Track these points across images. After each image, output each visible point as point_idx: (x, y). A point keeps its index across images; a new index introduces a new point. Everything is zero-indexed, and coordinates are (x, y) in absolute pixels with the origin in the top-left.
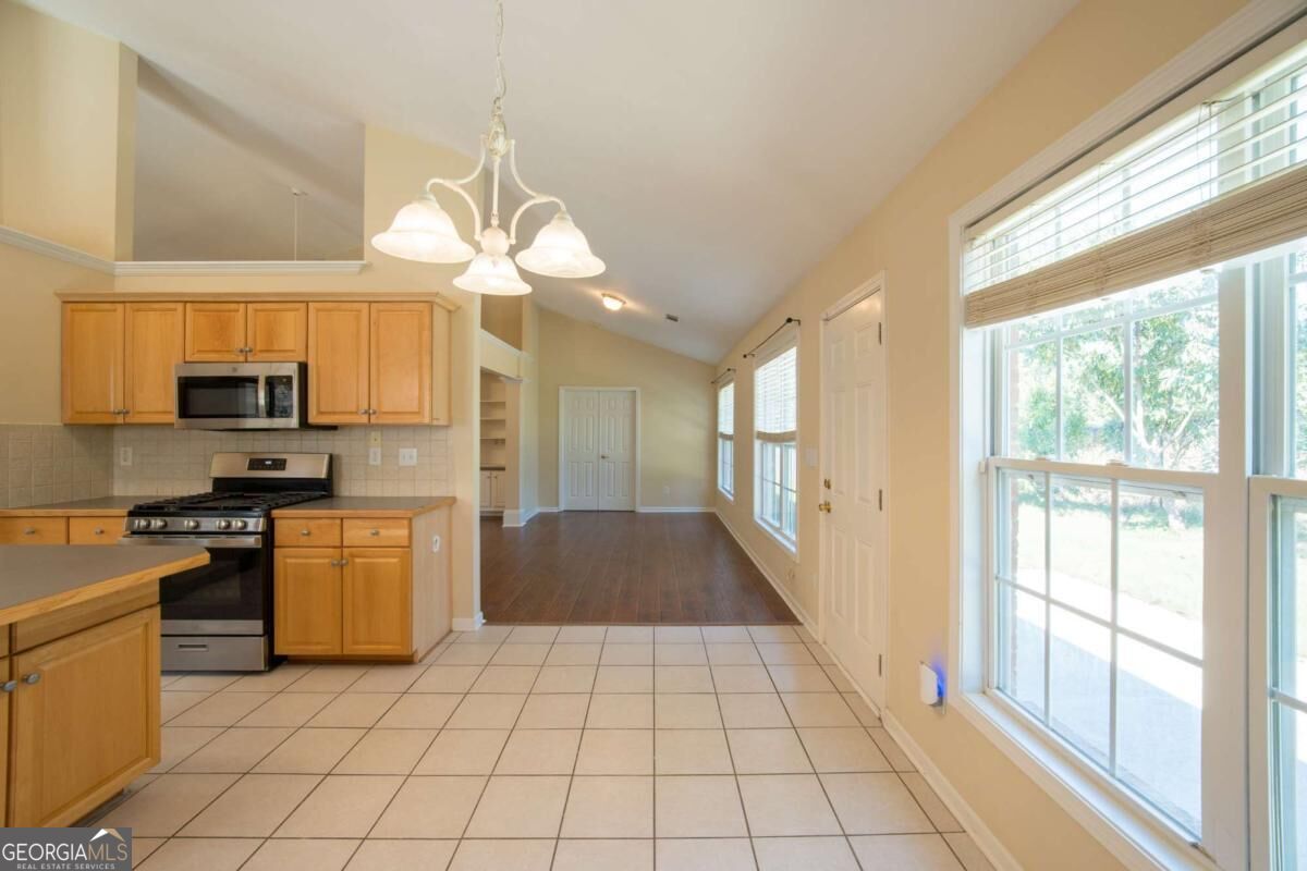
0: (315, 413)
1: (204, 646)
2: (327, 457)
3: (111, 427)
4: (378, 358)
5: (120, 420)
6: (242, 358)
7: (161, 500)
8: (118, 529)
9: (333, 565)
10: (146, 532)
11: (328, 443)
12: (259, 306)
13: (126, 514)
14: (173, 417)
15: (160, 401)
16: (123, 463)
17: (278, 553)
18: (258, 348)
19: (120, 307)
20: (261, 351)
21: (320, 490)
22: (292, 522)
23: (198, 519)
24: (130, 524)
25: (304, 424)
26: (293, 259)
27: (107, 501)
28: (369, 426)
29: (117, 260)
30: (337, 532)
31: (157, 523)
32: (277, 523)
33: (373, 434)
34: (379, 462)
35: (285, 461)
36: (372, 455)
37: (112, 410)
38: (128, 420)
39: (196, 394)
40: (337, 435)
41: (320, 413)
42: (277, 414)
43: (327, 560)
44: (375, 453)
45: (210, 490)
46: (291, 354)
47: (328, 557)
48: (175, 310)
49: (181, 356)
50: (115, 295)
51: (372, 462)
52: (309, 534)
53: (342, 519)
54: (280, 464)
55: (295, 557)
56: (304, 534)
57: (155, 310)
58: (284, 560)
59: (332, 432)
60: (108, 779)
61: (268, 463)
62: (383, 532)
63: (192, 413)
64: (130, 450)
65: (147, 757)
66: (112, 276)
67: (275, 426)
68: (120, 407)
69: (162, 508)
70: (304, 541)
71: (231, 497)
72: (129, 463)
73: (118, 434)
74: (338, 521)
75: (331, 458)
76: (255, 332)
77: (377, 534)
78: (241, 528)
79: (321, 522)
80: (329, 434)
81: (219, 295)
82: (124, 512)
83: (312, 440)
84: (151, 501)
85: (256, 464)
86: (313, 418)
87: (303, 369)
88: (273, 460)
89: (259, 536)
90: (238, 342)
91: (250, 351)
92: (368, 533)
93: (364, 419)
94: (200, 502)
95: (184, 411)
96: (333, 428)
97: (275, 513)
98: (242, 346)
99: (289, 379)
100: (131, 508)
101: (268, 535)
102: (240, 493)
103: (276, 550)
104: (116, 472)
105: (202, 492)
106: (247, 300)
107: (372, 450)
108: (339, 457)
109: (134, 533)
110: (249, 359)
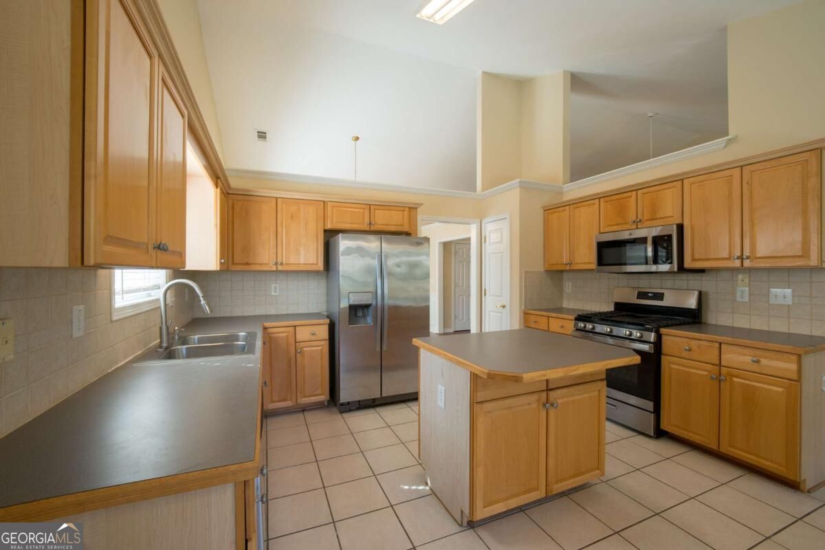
0: (690, 260)
1: (615, 406)
2: (696, 293)
3: (562, 271)
4: (752, 211)
5: (568, 268)
6: (634, 227)
7: (589, 313)
8: (570, 326)
9: (712, 378)
10: (584, 330)
11: (696, 282)
12: (646, 190)
13: (573, 319)
14: (594, 266)
15: (587, 256)
16: (567, 290)
17: (664, 359)
18: (645, 218)
19: (567, 207)
20: (647, 220)
21: (692, 318)
22: (675, 339)
23: (612, 327)
24: (576, 325)
25: (681, 269)
26: (649, 159)
27: (560, 310)
28: (742, 269)
29: (564, 184)
30: (717, 352)
31: (589, 326)
32: (664, 338)
33: (740, 277)
34: (746, 299)
35: (663, 294)
36: (739, 294)
37: (564, 262)
38: (572, 268)
39: (606, 251)
40: (705, 277)
41: (694, 260)
42: (660, 262)
43: (706, 373)
44: (742, 292)
45: (613, 310)
46: (671, 219)
47: (707, 371)
48: (594, 204)
49: (598, 230)
50: (563, 202)
51: (739, 299)
52: (690, 350)
53: (720, 344)
54: (660, 296)
55: (678, 365)
56: (686, 350)
57: (584, 206)
58: (669, 365)
59: (700, 274)
60: (583, 474)
61: (650, 295)
62: (764, 361)
63: (605, 263)
64: (570, 284)
65: (598, 469)
66: (561, 193)
67: (659, 270)
68: (568, 261)
69: (590, 318)
70: (685, 354)
71: (627, 316)
72: (570, 290)
73: (565, 275)
74: (717, 345)
75: (700, 294)
76: (643, 210)
77: (758, 362)
78: (640, 338)
79: (702, 342)
80: (698, 276)
81: (620, 189)
82: (573, 317)
83: (683, 280)
84: (585, 313)
85: (642, 295)
86: (688, 264)
87: (680, 228)
88: (653, 293)
89: (652, 345)
90: (632, 216)
91: (640, 221)
92: (748, 359)
93: (737, 263)
94: (610, 317)
95: (601, 261)
96: (702, 271)
97: (663, 330)
98: (634, 218)
99: (670, 236)
100: (576, 316)
101: (658, 344)
102: (632, 313)
103: (662, 356)
104: (565, 295)
105: (609, 310)
106: (636, 189)
107: (739, 289)
108: (707, 293)
109: (577, 330)
110: (639, 226)
